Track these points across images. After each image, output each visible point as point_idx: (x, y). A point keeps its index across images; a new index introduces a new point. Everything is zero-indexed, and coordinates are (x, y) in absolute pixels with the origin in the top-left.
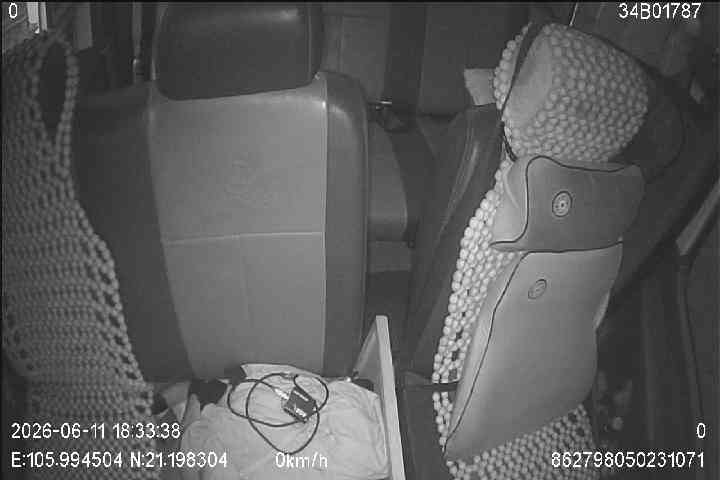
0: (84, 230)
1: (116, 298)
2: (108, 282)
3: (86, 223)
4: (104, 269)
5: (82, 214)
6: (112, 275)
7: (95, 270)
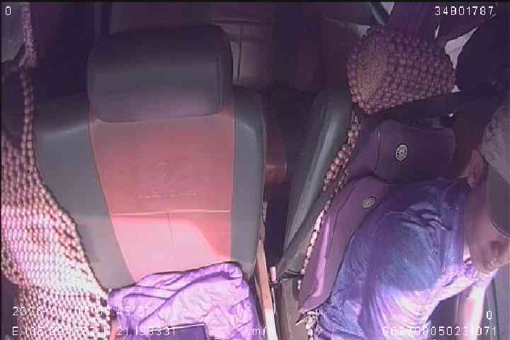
0: (51, 207)
1: (79, 248)
2: (72, 238)
3: (51, 202)
4: (68, 231)
5: (48, 196)
6: (74, 234)
7: (61, 231)
